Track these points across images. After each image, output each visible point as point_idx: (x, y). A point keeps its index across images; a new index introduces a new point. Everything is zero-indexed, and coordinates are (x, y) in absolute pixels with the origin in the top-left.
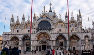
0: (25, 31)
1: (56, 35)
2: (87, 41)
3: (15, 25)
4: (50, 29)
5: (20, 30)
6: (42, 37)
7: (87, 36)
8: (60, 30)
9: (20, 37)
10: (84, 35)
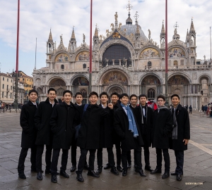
0: (78, 67)
1: (141, 74)
2: (205, 86)
3: (56, 55)
4: (129, 63)
5: (66, 65)
6: (111, 79)
7: (205, 77)
8: (150, 64)
9: (68, 80)
10: (200, 74)
